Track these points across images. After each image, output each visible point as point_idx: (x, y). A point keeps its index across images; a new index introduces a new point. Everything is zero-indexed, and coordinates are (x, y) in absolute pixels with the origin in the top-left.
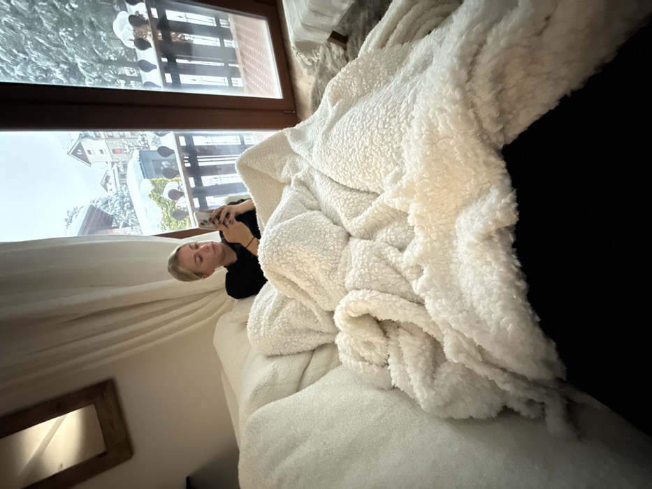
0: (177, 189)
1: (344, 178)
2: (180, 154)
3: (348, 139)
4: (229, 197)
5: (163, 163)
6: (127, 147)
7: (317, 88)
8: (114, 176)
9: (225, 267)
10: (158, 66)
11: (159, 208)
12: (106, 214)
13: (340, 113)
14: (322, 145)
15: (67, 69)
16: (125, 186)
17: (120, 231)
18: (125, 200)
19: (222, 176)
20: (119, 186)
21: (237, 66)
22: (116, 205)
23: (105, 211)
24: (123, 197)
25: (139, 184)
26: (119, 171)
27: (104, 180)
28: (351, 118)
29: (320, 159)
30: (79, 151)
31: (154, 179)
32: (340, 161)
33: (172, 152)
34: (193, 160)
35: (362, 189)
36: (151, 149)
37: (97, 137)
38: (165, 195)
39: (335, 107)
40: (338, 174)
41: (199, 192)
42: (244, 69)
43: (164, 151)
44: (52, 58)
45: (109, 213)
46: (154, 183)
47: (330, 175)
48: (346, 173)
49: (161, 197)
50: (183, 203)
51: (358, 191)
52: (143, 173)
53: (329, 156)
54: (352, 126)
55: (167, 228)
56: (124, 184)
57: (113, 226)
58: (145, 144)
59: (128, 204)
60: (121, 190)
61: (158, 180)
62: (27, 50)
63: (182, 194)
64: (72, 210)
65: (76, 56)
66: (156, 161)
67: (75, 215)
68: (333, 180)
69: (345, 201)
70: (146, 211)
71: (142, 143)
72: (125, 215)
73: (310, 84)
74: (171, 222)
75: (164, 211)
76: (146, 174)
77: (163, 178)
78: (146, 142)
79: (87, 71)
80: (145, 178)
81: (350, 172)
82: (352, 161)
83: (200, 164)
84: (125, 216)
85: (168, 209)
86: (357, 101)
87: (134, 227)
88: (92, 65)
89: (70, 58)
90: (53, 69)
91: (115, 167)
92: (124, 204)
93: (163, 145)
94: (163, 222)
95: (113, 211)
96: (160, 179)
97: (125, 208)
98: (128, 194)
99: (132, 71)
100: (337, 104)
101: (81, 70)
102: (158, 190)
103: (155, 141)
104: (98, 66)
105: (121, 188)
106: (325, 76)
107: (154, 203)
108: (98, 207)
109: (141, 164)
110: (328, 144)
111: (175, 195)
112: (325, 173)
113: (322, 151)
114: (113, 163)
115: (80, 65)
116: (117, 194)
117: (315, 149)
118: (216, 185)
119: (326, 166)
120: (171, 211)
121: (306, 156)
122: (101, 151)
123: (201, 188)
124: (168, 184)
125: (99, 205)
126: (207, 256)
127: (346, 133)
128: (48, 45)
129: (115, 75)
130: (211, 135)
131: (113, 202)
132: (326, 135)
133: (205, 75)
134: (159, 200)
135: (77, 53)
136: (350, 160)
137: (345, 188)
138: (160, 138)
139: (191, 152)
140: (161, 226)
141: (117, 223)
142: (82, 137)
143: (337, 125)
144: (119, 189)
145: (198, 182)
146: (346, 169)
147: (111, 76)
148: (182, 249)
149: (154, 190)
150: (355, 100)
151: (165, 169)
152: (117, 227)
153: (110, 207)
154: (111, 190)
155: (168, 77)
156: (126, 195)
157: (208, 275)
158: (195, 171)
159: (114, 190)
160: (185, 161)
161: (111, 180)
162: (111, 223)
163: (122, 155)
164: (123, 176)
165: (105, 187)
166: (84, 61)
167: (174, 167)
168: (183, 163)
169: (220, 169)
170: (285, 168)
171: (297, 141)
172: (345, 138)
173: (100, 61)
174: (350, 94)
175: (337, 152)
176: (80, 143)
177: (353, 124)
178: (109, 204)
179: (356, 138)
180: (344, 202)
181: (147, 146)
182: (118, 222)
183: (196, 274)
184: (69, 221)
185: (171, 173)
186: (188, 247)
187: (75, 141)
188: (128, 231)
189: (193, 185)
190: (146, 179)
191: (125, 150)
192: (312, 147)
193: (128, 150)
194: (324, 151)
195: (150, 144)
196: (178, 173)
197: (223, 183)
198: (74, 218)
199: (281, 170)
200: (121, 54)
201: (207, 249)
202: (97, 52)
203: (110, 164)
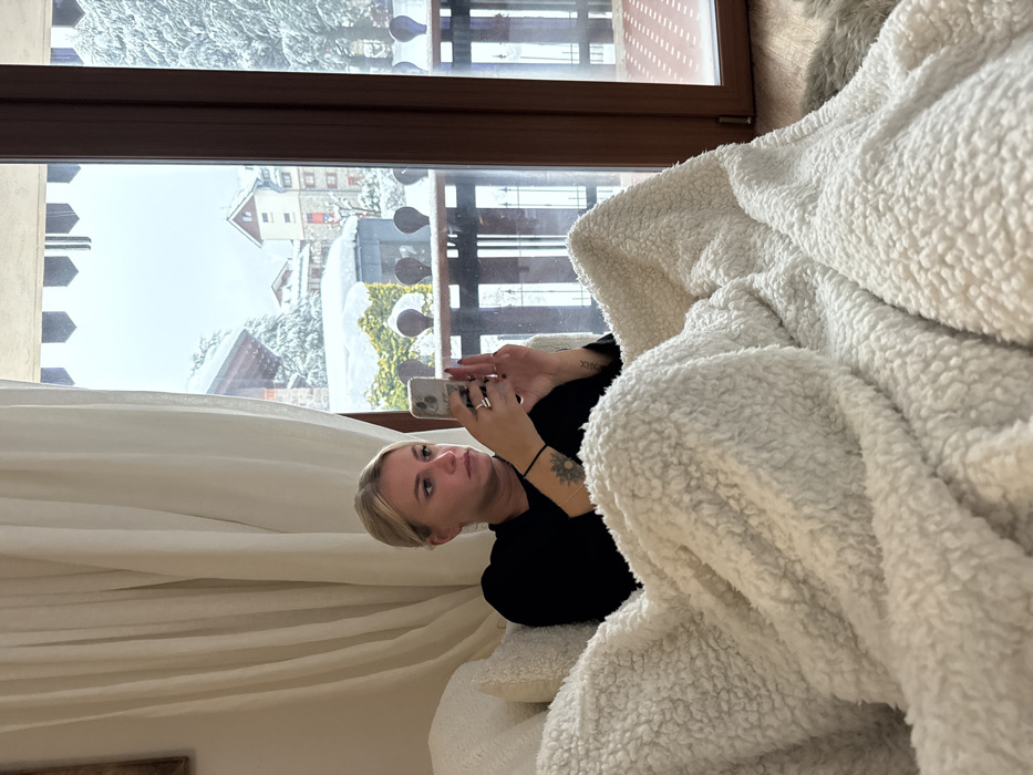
0: (420, 311)
1: (936, 291)
2: (440, 228)
3: (973, 155)
4: (537, 340)
5: (403, 250)
6: (336, 209)
7: (829, 50)
8: (301, 273)
9: (492, 527)
10: (429, 28)
11: (375, 353)
12: (269, 353)
13: (937, 85)
14: (857, 182)
15: (263, 51)
16: (316, 295)
17: (287, 396)
18: (309, 328)
19: (526, 287)
20: (304, 293)
21: (608, 15)
22: (291, 335)
23: (268, 346)
24: (308, 320)
25: (345, 293)
26: (311, 261)
27: (280, 279)
28: (993, 86)
29: (842, 227)
30: (248, 214)
31: (375, 285)
32: (926, 233)
33: (425, 220)
34: (467, 244)
35: (1007, 336)
36: (383, 217)
37: (285, 186)
38: (391, 323)
39: (918, 73)
40: (909, 275)
41: (467, 322)
42: (625, 21)
43: (409, 220)
44: (242, 31)
45: (274, 351)
46: (374, 294)
47: (871, 284)
48: (945, 273)
49: (383, 327)
50: (428, 345)
51: (986, 339)
52: (357, 269)
53: (880, 216)
54: (996, 115)
55: (383, 401)
56: (314, 289)
57: (275, 381)
58: (373, 204)
59: (315, 335)
60: (308, 304)
61: (385, 286)
62: (206, 19)
63: (428, 322)
64: (209, 338)
65: (282, 23)
66: (387, 243)
67: (213, 347)
68: (881, 300)
69: (927, 363)
70: (348, 355)
71: (368, 202)
72: (304, 360)
73: (806, 42)
74: (393, 387)
75: (383, 360)
76: (362, 273)
77: (393, 283)
78: (375, 200)
79: (296, 53)
80: (358, 280)
81: (967, 273)
82: (984, 228)
83: (481, 254)
84: (304, 362)
85: (392, 357)
86: (1009, 45)
87: (315, 390)
88: (307, 39)
89: (272, 29)
90: (238, 51)
91: (306, 249)
92: (306, 335)
93: (408, 205)
94: (376, 385)
95: (283, 348)
96: (390, 285)
97: (307, 345)
98: (319, 313)
99: (377, 47)
100: (927, 62)
101: (286, 50)
102: (380, 311)
103: (395, 196)
104: (316, 41)
105: (308, 298)
106: (859, 17)
107: (366, 338)
108: (256, 336)
109: (356, 249)
110: (883, 179)
111: (413, 323)
112: (853, 276)
113: (857, 201)
114: (303, 243)
115: (285, 41)
116: (298, 311)
117: (827, 201)
118: (510, 308)
119: (865, 250)
120: (398, 360)
121: (791, 226)
122: (287, 217)
123: (473, 311)
124: (404, 297)
125: (260, 332)
126: (448, 482)
127: (968, 139)
128: (240, 8)
129: (344, 56)
130: (518, 183)
131: (286, 328)
132: (877, 155)
133: (530, 40)
134: (378, 334)
135: (285, 19)
136: (974, 227)
137: (933, 325)
138: (407, 187)
139: (466, 224)
140: (370, 394)
141: (284, 376)
142: (259, 187)
143: (927, 118)
144: (304, 301)
145: (469, 297)
146: (949, 258)
147: (336, 60)
148: (392, 456)
149: (372, 310)
150: (999, 46)
151: (403, 262)
152: (283, 386)
153: (278, 339)
154: (288, 302)
155: (447, 49)
156: (314, 314)
157: (444, 537)
158: (467, 272)
159: (295, 302)
160: (449, 244)
161: (293, 280)
162: (273, 376)
163: (325, 225)
164: (317, 273)
165: (278, 294)
166: (293, 33)
167: (422, 260)
168: (443, 249)
169: (526, 269)
170: (708, 252)
171: (759, 183)
172: (961, 153)
173: (322, 30)
174: (980, 29)
175: (920, 200)
176: (253, 197)
177: (1004, 104)
178: (279, 331)
179: (1013, 150)
180: (921, 366)
181: (376, 208)
182: (287, 373)
183: (414, 528)
184: (199, 361)
185: (412, 272)
186: (409, 451)
187: (244, 194)
188: (302, 397)
189: (455, 303)
190: (361, 283)
191: (332, 215)
192: (814, 198)
193: (337, 217)
194: (865, 201)
195: (382, 205)
196: (428, 271)
197: (527, 304)
198: (208, 355)
199: (696, 258)
200: (362, 15)
201: (451, 462)
202: (321, 13)
203: (297, 244)
